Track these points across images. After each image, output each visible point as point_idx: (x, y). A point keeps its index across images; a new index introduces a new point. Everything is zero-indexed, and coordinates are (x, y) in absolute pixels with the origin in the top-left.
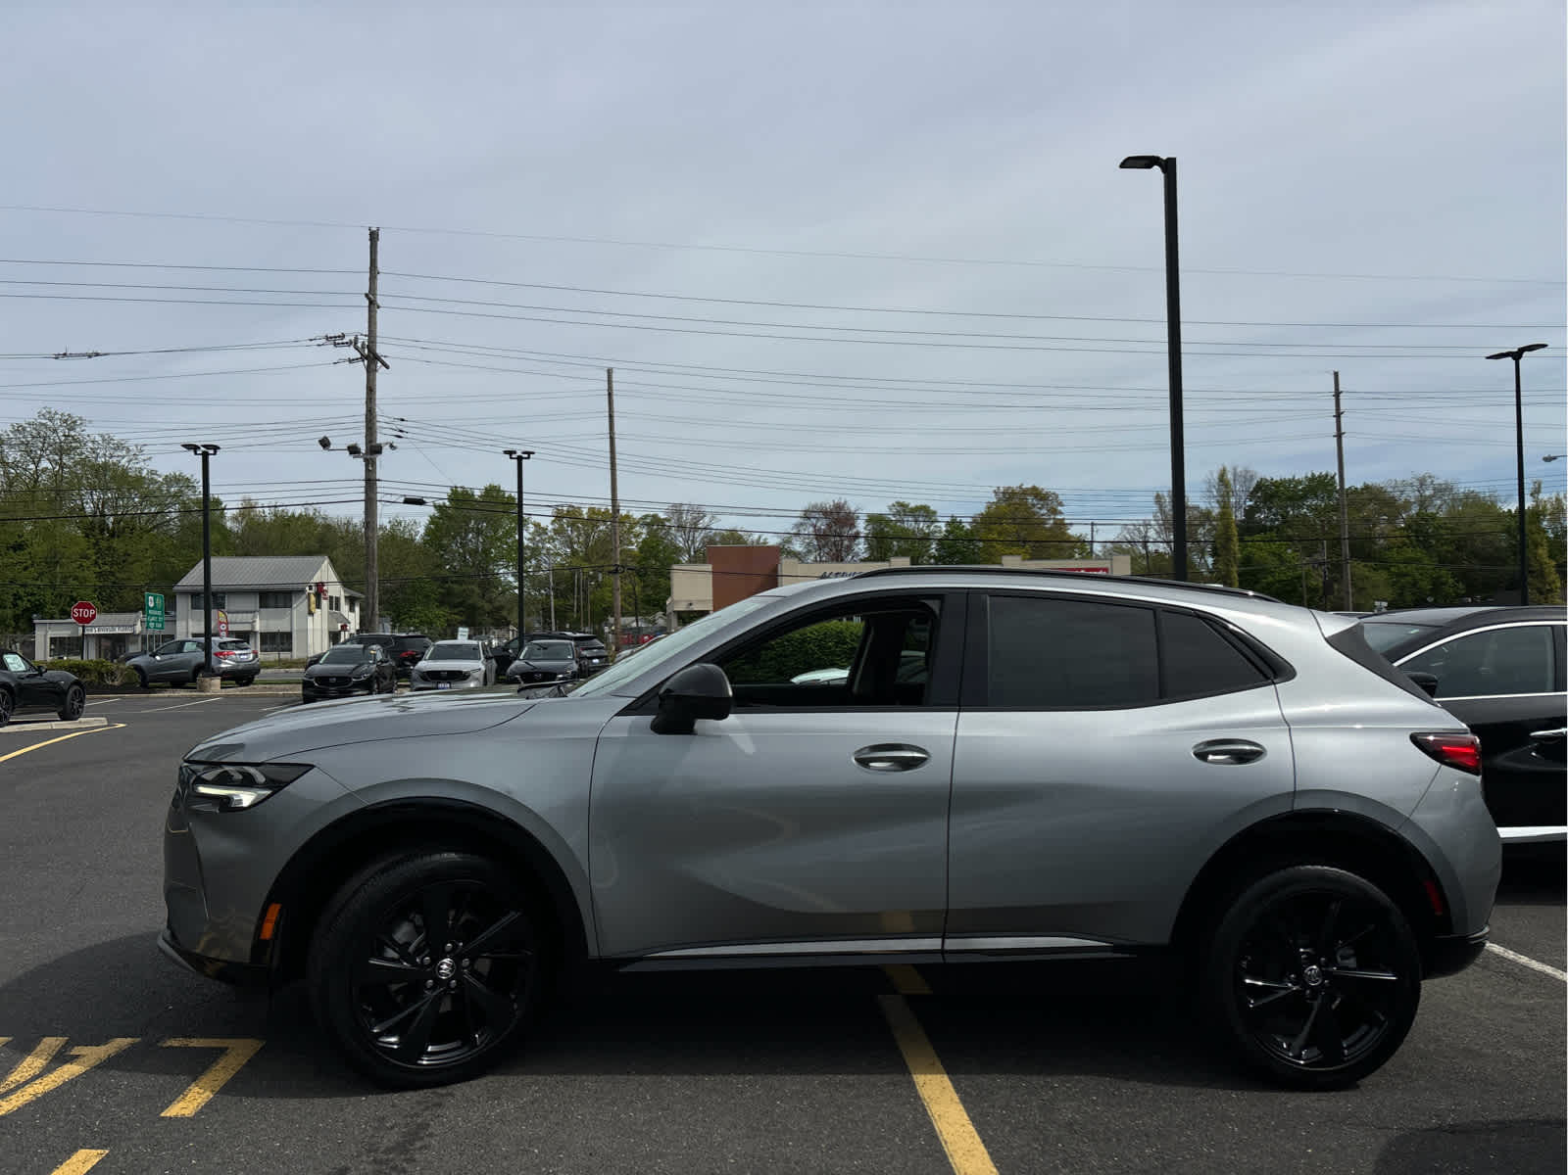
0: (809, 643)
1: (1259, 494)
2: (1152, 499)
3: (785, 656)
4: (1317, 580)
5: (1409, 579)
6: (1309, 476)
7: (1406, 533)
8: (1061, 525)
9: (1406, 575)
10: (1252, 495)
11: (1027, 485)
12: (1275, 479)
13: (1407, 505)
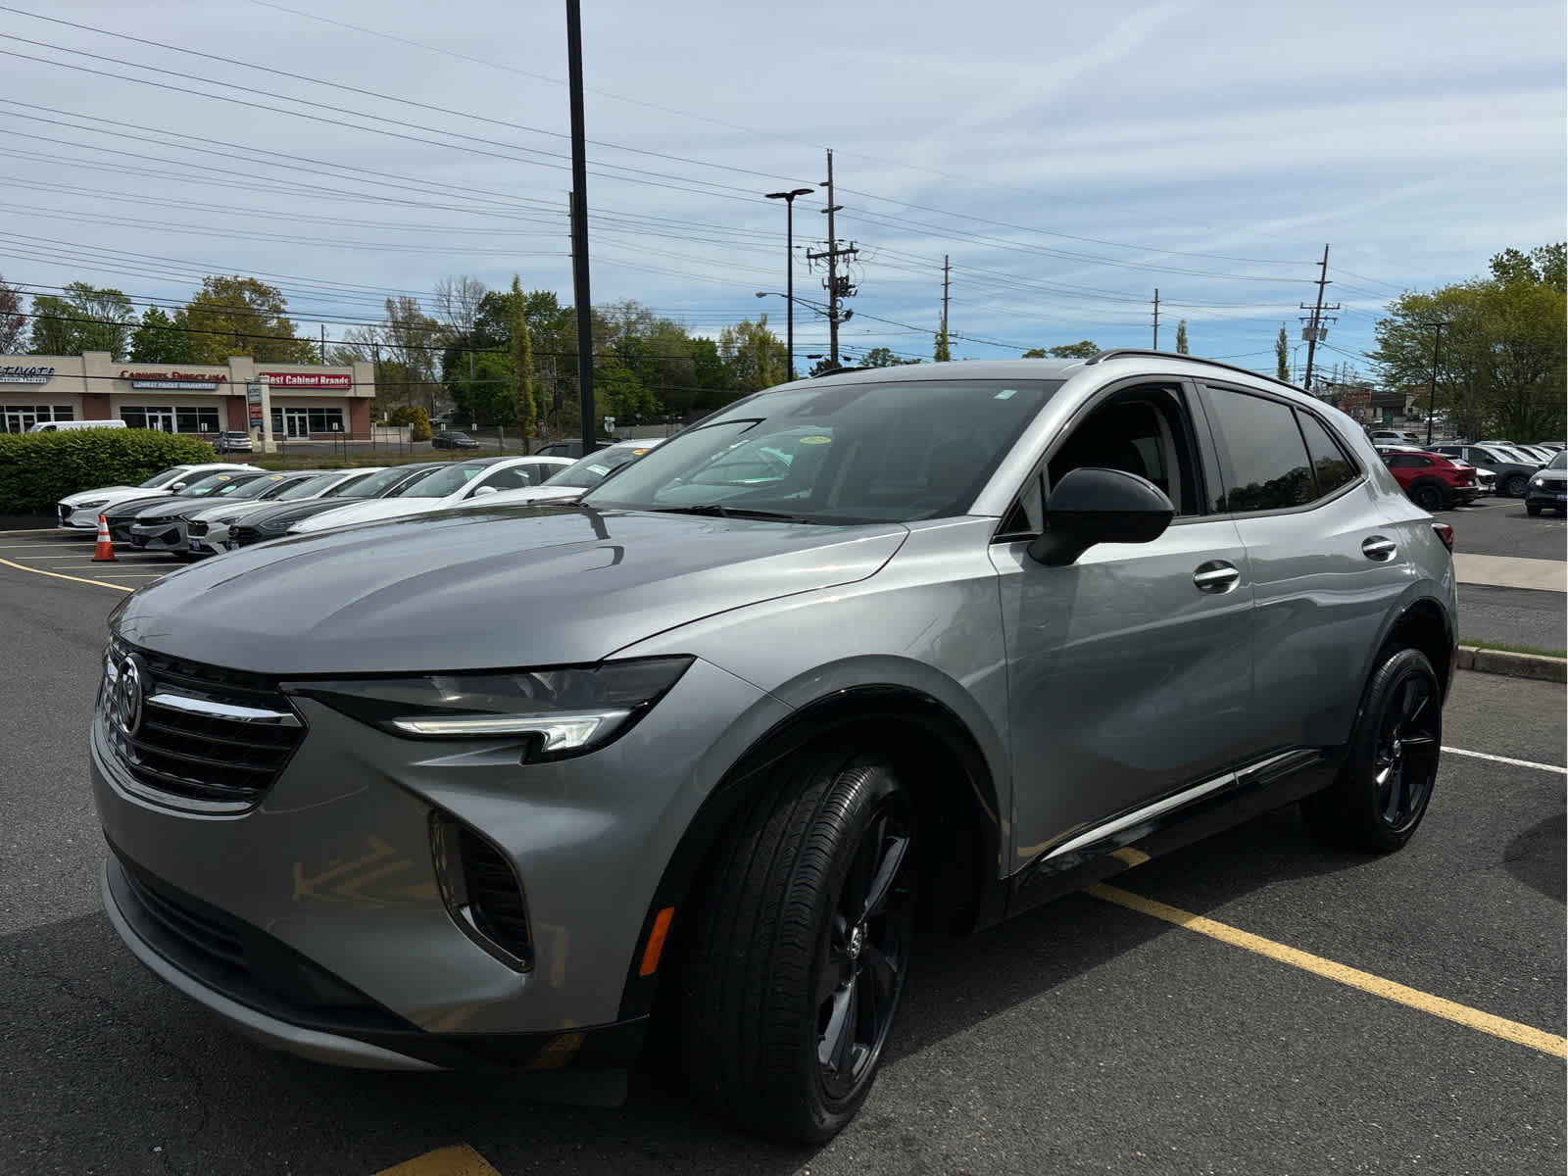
0: (71, 455)
1: (487, 308)
2: (383, 304)
3: (33, 472)
4: (548, 396)
5: (622, 397)
6: (534, 293)
7: (617, 354)
8: (285, 325)
9: (619, 393)
10: (481, 308)
11: (244, 277)
12: (502, 293)
13: (617, 328)
